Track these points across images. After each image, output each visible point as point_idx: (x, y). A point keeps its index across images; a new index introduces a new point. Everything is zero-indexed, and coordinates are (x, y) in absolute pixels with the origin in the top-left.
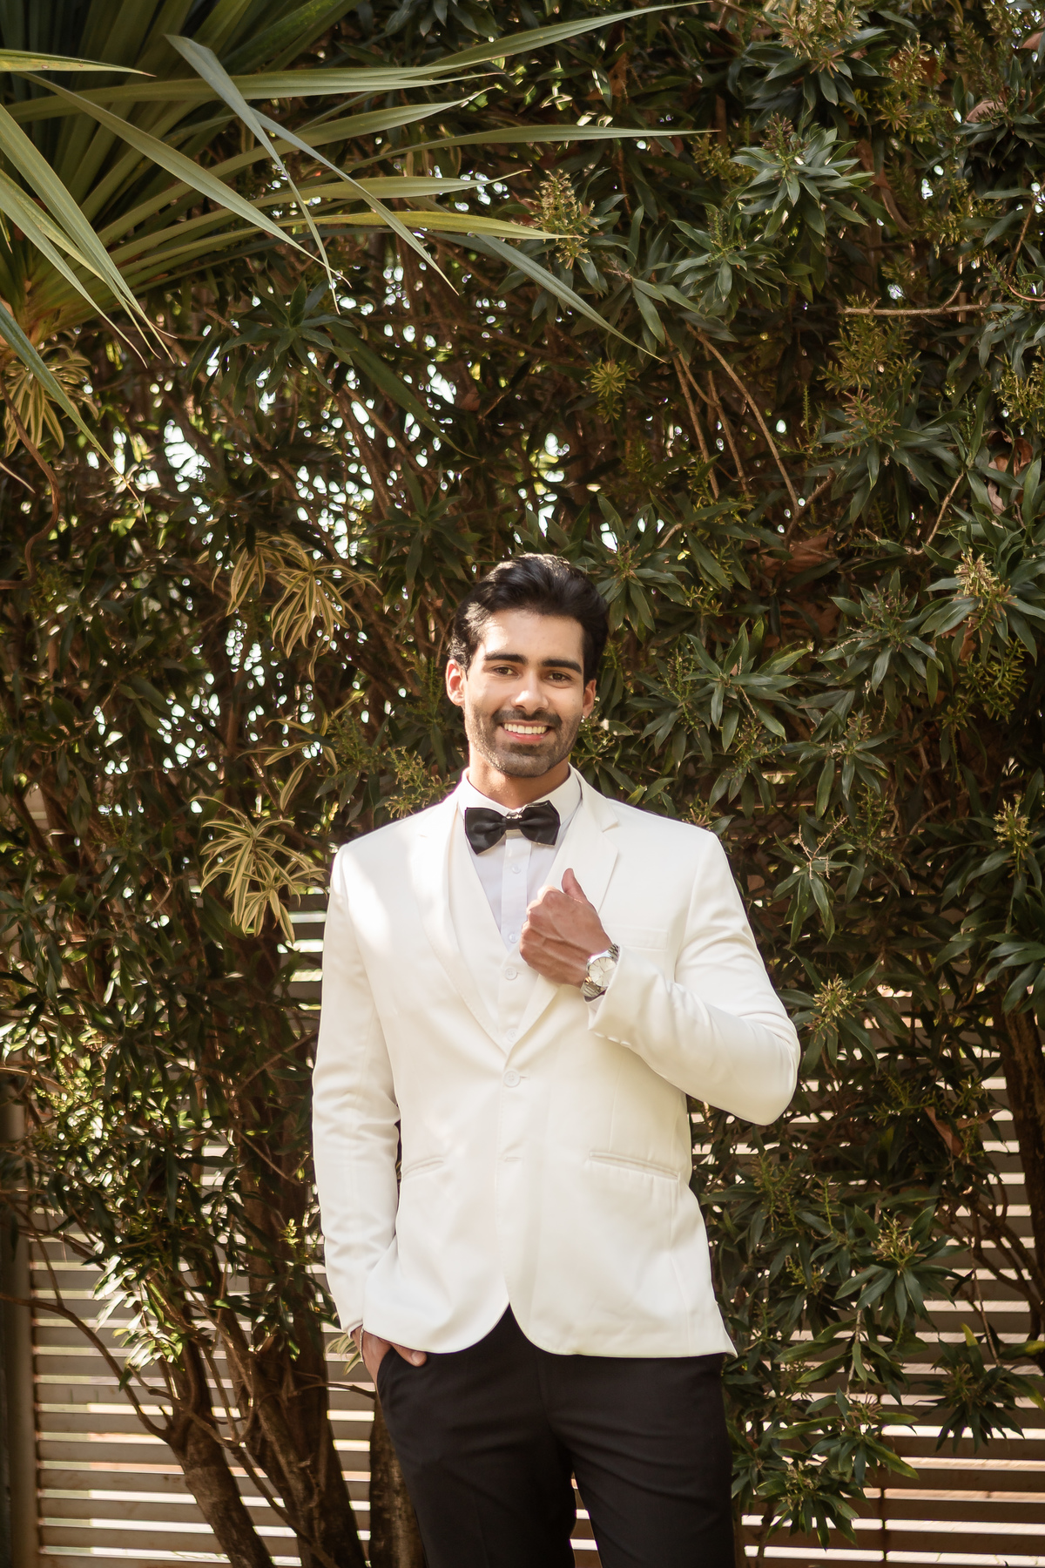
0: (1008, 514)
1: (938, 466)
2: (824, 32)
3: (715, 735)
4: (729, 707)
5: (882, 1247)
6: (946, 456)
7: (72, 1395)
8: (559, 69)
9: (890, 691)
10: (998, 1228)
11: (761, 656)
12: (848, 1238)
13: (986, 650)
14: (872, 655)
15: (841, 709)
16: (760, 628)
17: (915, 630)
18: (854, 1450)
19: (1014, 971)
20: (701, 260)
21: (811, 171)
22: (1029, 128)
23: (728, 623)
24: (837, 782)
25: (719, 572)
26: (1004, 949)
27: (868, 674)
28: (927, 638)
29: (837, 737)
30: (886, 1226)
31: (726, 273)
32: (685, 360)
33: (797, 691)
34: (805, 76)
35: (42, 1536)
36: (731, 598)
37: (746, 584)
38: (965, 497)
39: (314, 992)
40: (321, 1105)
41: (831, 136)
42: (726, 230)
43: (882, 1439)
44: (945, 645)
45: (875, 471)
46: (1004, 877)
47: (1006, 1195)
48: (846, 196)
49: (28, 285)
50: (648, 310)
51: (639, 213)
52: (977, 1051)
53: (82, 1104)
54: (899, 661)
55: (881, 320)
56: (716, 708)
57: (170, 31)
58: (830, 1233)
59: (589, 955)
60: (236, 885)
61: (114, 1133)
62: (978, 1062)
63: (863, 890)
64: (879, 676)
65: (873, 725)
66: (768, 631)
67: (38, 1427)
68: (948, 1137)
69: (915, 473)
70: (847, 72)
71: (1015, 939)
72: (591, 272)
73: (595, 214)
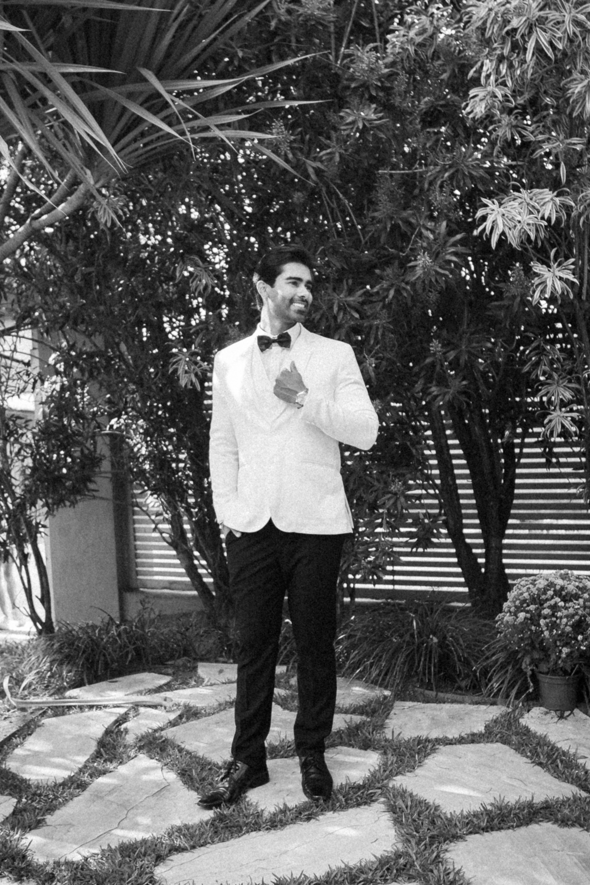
0: (435, 239)
1: (410, 224)
2: (372, 70)
3: (335, 318)
4: (340, 308)
5: (393, 488)
6: (413, 221)
7: (145, 531)
8: (279, 86)
9: (394, 302)
10: (429, 477)
11: (351, 292)
12: (382, 486)
13: (427, 288)
14: (388, 290)
15: (378, 309)
16: (350, 281)
17: (403, 281)
18: (384, 555)
19: (436, 396)
20: (329, 151)
21: (368, 118)
22: (442, 106)
23: (339, 281)
24: (377, 334)
25: (337, 264)
26: (433, 389)
27: (387, 296)
28: (407, 283)
29: (376, 318)
30: (393, 481)
31: (337, 155)
32: (324, 189)
33: (363, 303)
34: (365, 86)
35: (137, 573)
36: (342, 272)
37: (345, 267)
38: (420, 235)
39: (210, 407)
40: (212, 443)
41: (374, 106)
42: (338, 139)
43: (392, 551)
44: (413, 285)
45: (389, 226)
46: (433, 365)
47: (432, 467)
48: (378, 127)
49: (96, 164)
50: (311, 171)
51: (308, 137)
52: (423, 423)
53: (138, 443)
54: (398, 292)
55: (391, 175)
56: (335, 309)
57: (139, 66)
58: (376, 483)
59: (297, 393)
60: (180, 372)
61: (150, 452)
62: (423, 426)
63: (386, 370)
64: (391, 296)
65: (389, 314)
66: (353, 283)
67: (135, 540)
68: (414, 451)
69: (404, 227)
70: (379, 84)
71: (437, 386)
72: (290, 156)
73: (291, 135)
